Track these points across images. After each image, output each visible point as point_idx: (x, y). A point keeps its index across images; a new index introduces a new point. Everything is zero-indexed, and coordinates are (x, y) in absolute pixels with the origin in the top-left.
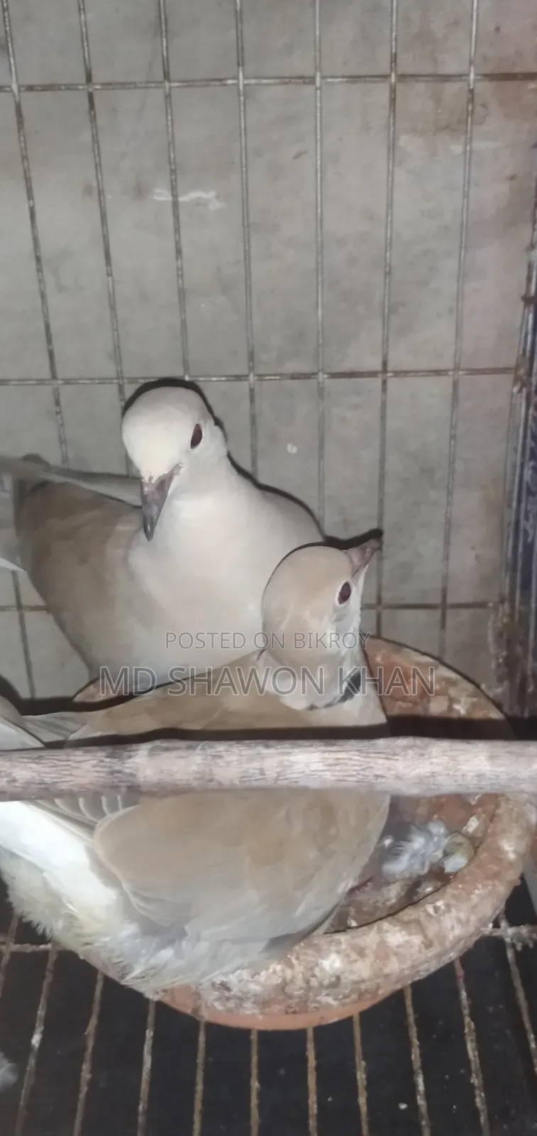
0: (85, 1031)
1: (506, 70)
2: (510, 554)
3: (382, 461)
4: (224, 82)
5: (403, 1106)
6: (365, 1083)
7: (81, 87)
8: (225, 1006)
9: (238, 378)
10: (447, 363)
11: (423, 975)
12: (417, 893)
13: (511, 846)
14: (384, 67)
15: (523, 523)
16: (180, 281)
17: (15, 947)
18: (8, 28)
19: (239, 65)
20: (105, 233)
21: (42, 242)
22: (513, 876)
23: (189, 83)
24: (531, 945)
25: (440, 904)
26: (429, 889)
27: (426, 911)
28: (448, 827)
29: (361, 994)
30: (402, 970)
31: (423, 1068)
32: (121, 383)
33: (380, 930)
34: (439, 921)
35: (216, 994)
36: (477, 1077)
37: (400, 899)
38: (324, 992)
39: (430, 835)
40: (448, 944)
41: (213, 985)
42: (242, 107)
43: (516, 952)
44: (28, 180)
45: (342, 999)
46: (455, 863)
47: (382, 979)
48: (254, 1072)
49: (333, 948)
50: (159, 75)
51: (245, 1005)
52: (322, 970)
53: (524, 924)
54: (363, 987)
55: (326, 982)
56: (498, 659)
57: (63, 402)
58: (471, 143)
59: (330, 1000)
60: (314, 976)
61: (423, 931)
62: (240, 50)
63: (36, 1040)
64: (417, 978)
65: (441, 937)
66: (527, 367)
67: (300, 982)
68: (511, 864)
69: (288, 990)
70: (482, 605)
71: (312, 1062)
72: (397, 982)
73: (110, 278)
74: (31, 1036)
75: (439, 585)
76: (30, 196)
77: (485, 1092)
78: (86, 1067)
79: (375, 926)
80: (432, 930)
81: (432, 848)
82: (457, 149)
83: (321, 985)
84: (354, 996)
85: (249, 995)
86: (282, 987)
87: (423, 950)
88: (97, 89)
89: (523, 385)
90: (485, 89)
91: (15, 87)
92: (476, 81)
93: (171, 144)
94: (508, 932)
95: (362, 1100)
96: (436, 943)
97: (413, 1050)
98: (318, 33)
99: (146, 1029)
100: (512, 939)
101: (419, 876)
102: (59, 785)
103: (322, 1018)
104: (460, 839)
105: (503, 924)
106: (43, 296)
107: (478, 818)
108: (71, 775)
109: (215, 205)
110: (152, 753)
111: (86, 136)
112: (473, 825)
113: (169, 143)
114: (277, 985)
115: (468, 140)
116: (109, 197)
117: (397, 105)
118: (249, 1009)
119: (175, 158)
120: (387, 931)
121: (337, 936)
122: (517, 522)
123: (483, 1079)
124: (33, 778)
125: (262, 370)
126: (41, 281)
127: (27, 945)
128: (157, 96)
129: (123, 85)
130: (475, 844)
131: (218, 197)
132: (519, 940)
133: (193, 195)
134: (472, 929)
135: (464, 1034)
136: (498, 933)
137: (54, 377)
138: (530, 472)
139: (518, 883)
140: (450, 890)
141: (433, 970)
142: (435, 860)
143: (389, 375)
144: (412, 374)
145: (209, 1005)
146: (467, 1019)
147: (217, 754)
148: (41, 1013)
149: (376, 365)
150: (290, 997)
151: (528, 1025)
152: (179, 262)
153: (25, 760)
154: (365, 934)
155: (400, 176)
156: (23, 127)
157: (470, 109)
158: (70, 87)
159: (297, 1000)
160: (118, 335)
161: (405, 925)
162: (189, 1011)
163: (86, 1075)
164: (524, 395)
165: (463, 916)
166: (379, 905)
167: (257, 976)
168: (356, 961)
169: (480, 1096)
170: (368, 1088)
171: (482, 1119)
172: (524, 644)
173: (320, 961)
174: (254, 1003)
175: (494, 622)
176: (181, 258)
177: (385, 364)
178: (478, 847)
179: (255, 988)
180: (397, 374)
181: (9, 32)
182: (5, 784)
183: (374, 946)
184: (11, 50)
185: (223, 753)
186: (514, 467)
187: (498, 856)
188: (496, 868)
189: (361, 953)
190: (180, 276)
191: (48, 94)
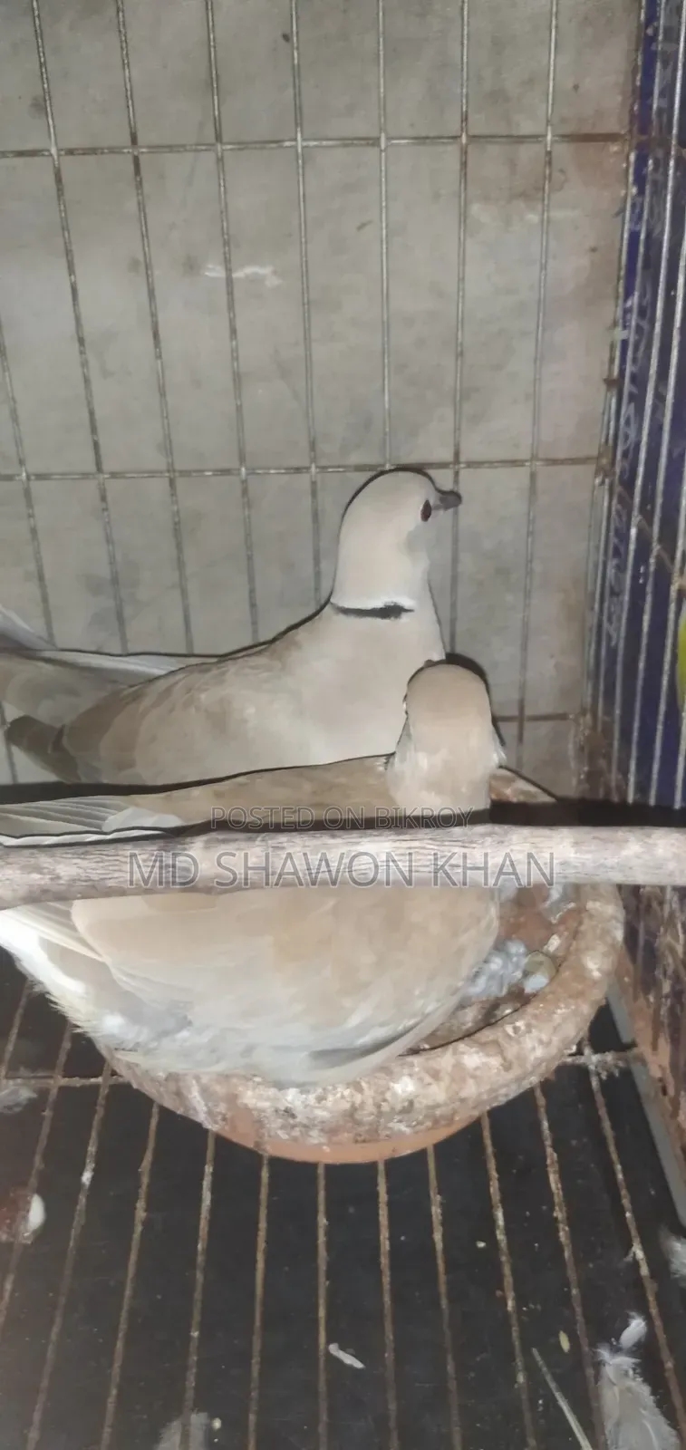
0: (139, 1167)
1: (587, 129)
2: (592, 661)
3: (455, 560)
4: (281, 144)
5: (481, 1245)
6: (440, 1217)
7: (126, 151)
8: (288, 1134)
9: (298, 470)
10: (524, 453)
11: (502, 1100)
12: (495, 1016)
13: (595, 964)
14: (453, 126)
15: (605, 624)
16: (235, 364)
17: (64, 1082)
18: (46, 86)
19: (296, 125)
20: (154, 311)
21: (84, 321)
22: (598, 995)
23: (242, 145)
24: (617, 1074)
25: (520, 1024)
26: (508, 1011)
27: (505, 1031)
28: (527, 946)
29: (436, 1122)
30: (480, 1094)
31: (503, 1201)
32: (172, 476)
33: (455, 1053)
34: (519, 1042)
35: (280, 1121)
36: (561, 1210)
37: (476, 1022)
38: (397, 1118)
39: (508, 955)
40: (529, 1067)
41: (277, 1111)
42: (301, 171)
43: (600, 1080)
44: (68, 252)
45: (415, 1126)
46: (536, 982)
47: (458, 1103)
48: (322, 1208)
49: (406, 1071)
50: (211, 138)
51: (311, 1133)
52: (395, 1094)
53: (609, 1051)
54: (438, 1112)
55: (399, 1107)
56: (580, 775)
57: (109, 498)
58: (548, 211)
59: (403, 1127)
60: (385, 1100)
61: (501, 1052)
62: (298, 109)
63: (87, 1177)
64: (495, 1104)
65: (521, 1058)
66: (610, 456)
67: (370, 1108)
68: (595, 983)
69: (358, 1116)
70: (563, 717)
71: (383, 1196)
72: (474, 1108)
73: (159, 362)
74: (81, 1174)
75: (516, 696)
76: (71, 270)
77: (569, 1227)
78: (141, 1205)
79: (451, 1047)
80: (511, 1051)
81: (510, 967)
82: (533, 218)
83: (393, 1109)
84: (429, 1124)
85: (316, 1122)
86: (351, 1114)
87: (503, 1072)
88: (142, 153)
89: (606, 476)
90: (563, 152)
91: (54, 151)
92: (553, 142)
93: (224, 212)
94: (592, 1059)
95: (438, 1236)
96: (515, 1066)
97: (491, 1183)
98: (382, 90)
99: (204, 1164)
100: (596, 1067)
101: (498, 998)
102: (107, 881)
103: (394, 1151)
104: (541, 958)
105: (587, 1051)
106: (87, 381)
107: (560, 937)
108: (120, 871)
109: (273, 282)
110: (207, 847)
111: (131, 205)
112: (555, 943)
113: (222, 212)
114: (345, 1111)
115: (546, 208)
116: (157, 273)
117: (468, 169)
118: (316, 1137)
119: (228, 228)
120: (463, 1053)
121: (411, 1059)
122: (600, 626)
123: (566, 1212)
124: (78, 874)
125: (323, 462)
126: (84, 364)
127: (77, 1079)
128: (209, 159)
129: (171, 148)
130: (556, 963)
131: (275, 273)
132: (603, 1068)
133: (249, 270)
134: (553, 1050)
135: (546, 1166)
136: (581, 1060)
137: (99, 469)
138: (613, 571)
139: (604, 1003)
140: (530, 1009)
141: (512, 1096)
142: (515, 981)
143: (462, 466)
144: (486, 465)
145: (272, 1133)
146: (549, 1150)
147: (280, 845)
148: (92, 1149)
149: (447, 455)
150: (359, 1123)
151: (614, 1156)
152: (234, 343)
153: (70, 856)
154: (439, 1056)
155: (472, 248)
156: (63, 194)
157: (547, 172)
158: (113, 150)
159: (367, 1128)
160: (168, 424)
161: (483, 1046)
162: (251, 1145)
163: (141, 1213)
164: (607, 487)
165: (544, 1037)
166: (455, 1028)
167: (324, 1102)
168: (429, 1084)
169: (564, 1230)
170: (443, 1224)
171: (567, 1254)
172: (608, 757)
173: (392, 1084)
174: (322, 1130)
175: (575, 736)
176: (236, 338)
177: (457, 454)
178: (560, 965)
179: (321, 1114)
180: (470, 464)
181: (47, 91)
182: (48, 882)
183: (450, 1069)
184: (49, 109)
185: (285, 845)
186: (596, 566)
187: (581, 974)
188: (580, 987)
189: (436, 1075)
190: (235, 357)
191: (91, 159)
